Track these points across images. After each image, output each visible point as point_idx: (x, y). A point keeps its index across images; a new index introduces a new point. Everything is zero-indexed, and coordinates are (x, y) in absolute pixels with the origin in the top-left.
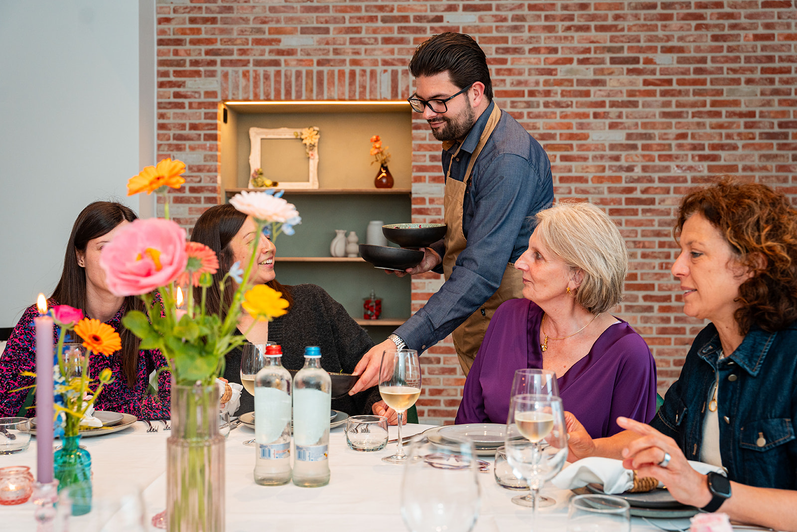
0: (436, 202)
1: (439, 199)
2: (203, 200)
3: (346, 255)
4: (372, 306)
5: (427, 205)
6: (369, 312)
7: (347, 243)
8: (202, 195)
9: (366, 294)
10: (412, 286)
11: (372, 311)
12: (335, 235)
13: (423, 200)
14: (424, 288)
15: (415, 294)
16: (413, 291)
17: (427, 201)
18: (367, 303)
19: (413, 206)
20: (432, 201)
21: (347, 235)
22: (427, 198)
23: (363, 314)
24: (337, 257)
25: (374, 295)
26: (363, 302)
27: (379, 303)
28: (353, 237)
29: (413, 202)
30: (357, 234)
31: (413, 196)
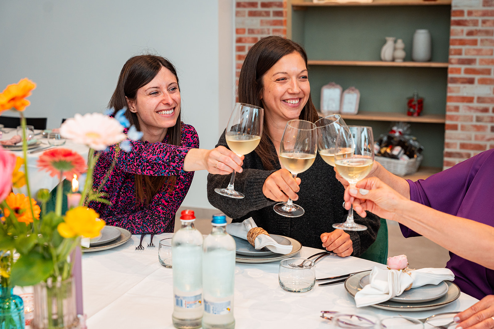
0: (474, 14)
1: (477, 11)
2: (271, 14)
3: (393, 60)
4: (415, 105)
5: (466, 17)
6: (412, 110)
7: (395, 49)
8: (271, 10)
9: (410, 94)
10: (448, 90)
11: (414, 109)
12: (385, 42)
13: (461, 13)
14: (458, 91)
15: (451, 97)
16: (449, 94)
17: (466, 14)
18: (410, 103)
19: (453, 18)
20: (470, 13)
21: (395, 42)
22: (466, 10)
23: (406, 111)
24: (385, 61)
25: (417, 96)
26: (406, 101)
27: (421, 102)
28: (400, 44)
29: (452, 14)
30: (404, 42)
31: (453, 9)
